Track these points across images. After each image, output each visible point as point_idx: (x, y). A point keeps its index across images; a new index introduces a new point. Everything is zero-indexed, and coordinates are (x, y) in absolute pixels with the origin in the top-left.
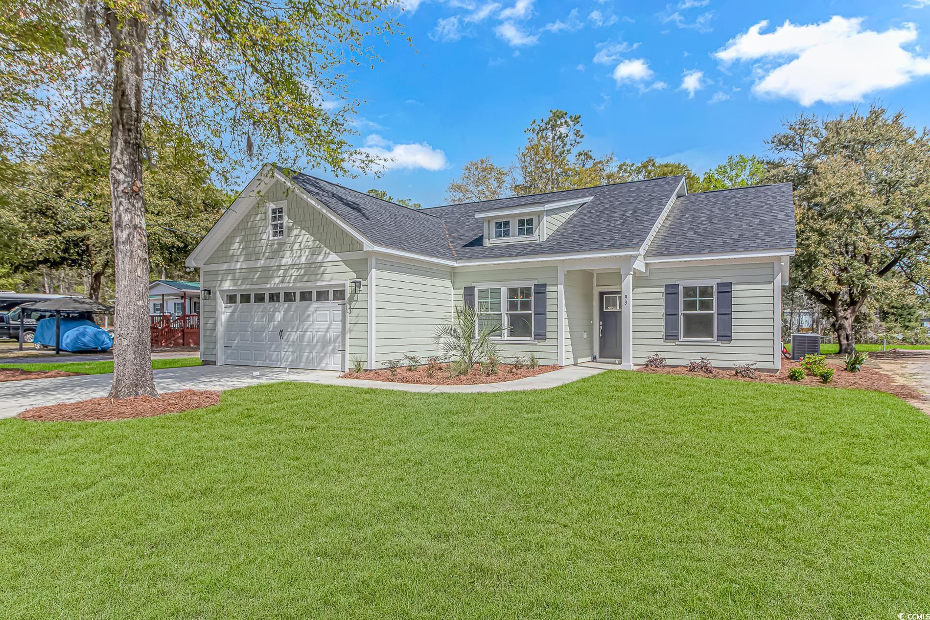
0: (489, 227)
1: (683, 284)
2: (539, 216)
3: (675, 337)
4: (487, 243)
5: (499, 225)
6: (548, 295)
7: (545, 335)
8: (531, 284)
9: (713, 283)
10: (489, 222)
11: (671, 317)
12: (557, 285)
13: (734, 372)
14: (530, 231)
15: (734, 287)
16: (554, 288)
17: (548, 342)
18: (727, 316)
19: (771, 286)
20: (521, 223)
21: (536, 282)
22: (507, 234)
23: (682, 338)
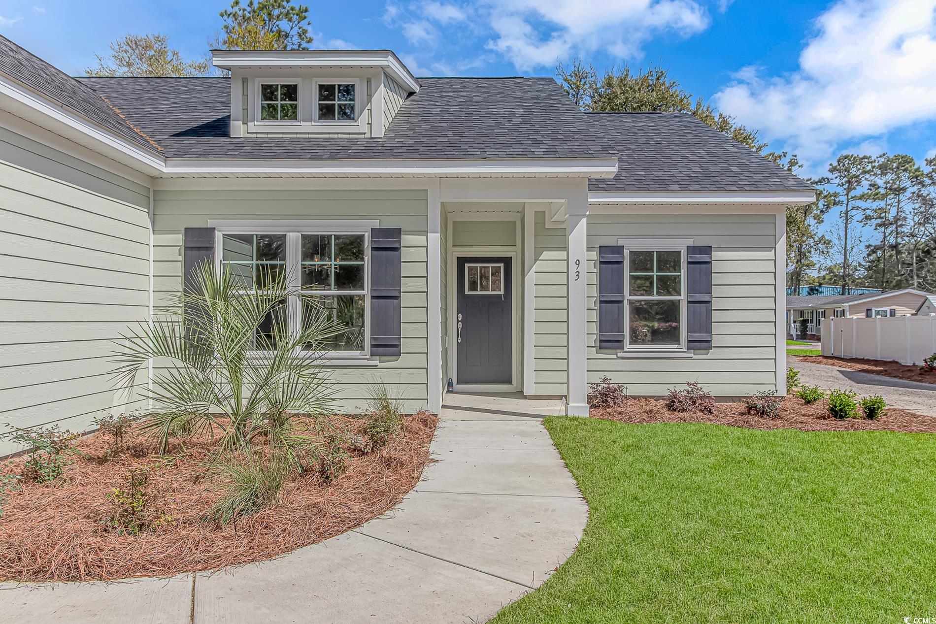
0: (245, 95)
1: (631, 245)
2: (369, 81)
3: (617, 343)
4: (238, 129)
5: (268, 92)
6: (406, 254)
7: (397, 346)
8: (363, 228)
9: (681, 245)
10: (245, 81)
11: (609, 305)
12: (425, 233)
13: (743, 407)
14: (347, 113)
15: (715, 255)
16: (420, 240)
17: (402, 361)
18: (703, 306)
19: (770, 255)
20: (327, 91)
21: (376, 224)
22: (291, 114)
23: (627, 346)
